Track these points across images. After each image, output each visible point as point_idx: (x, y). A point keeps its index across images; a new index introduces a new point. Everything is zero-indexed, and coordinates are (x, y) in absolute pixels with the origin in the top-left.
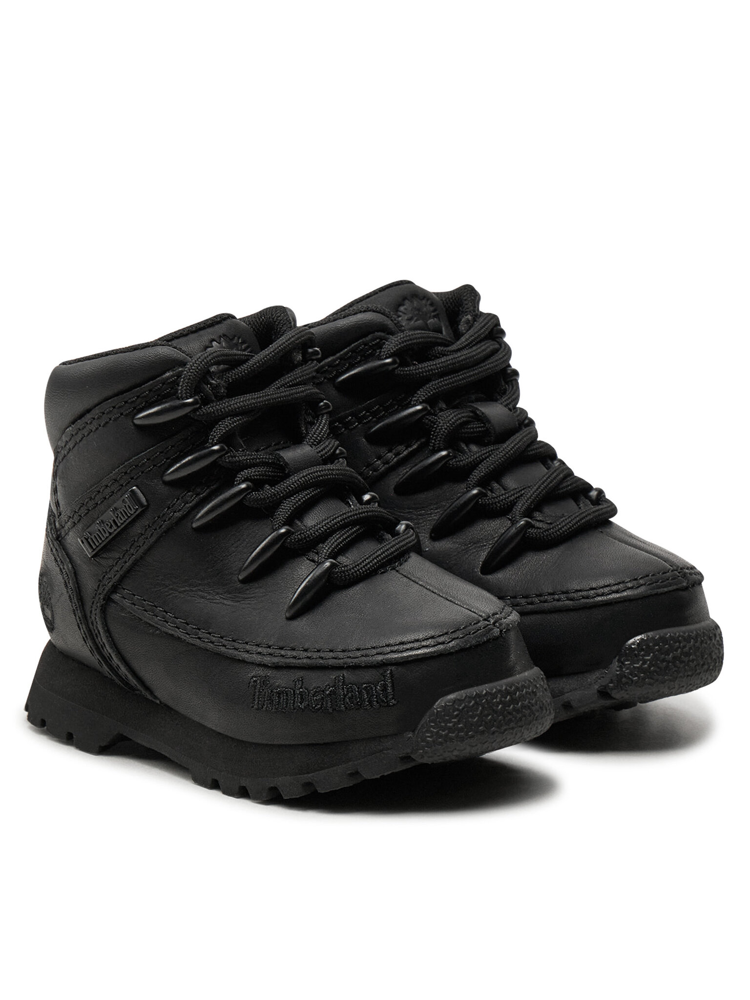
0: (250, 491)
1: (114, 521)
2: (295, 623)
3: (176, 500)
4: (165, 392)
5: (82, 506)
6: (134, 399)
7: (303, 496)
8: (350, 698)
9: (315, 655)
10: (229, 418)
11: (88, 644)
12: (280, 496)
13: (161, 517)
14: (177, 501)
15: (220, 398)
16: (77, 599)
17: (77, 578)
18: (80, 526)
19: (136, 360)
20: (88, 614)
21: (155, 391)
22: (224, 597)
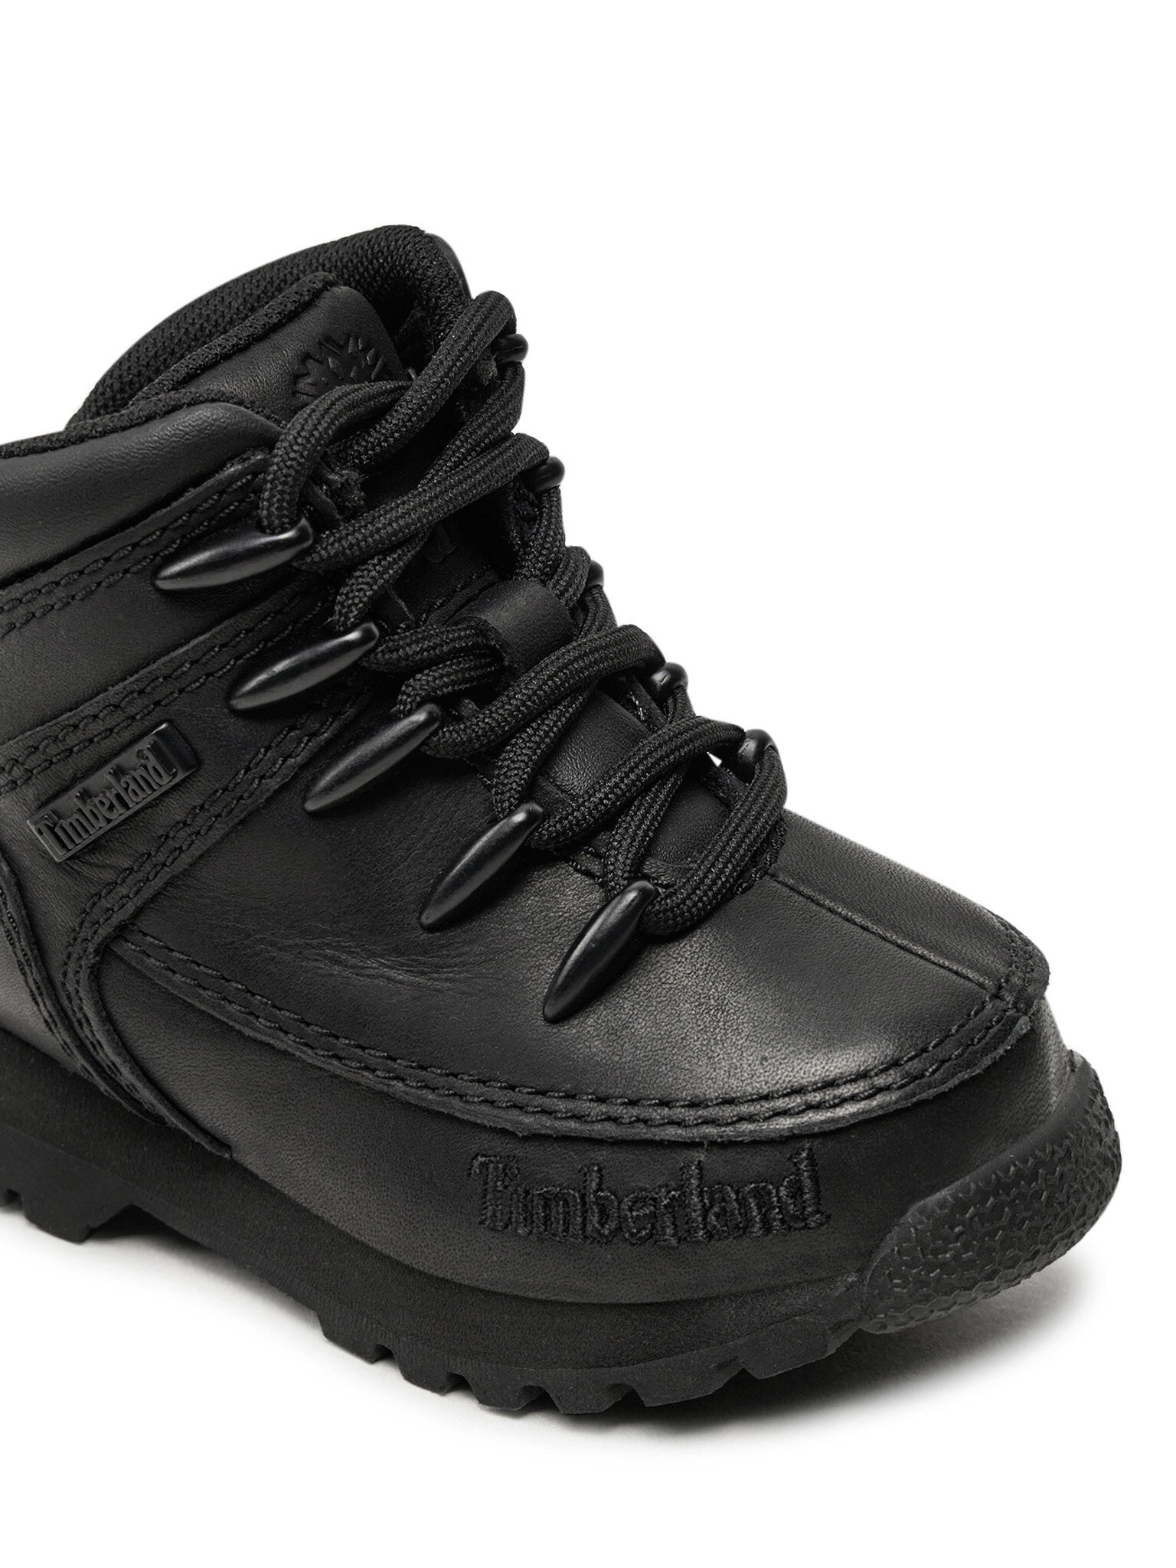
0: (436, 725)
1: (118, 796)
2: (570, 1030)
3: (262, 750)
4: (227, 511)
5: (34, 752)
6: (154, 537)
7: (553, 721)
8: (717, 1216)
9: (628, 1113)
10: (376, 561)
11: (43, 1009)
12: (504, 731)
13: (230, 789)
14: (266, 752)
15: (352, 514)
16: (29, 943)
17: (23, 897)
18: (30, 793)
19: (154, 448)
20: (58, 978)
21: (203, 512)
22: (389, 963)
